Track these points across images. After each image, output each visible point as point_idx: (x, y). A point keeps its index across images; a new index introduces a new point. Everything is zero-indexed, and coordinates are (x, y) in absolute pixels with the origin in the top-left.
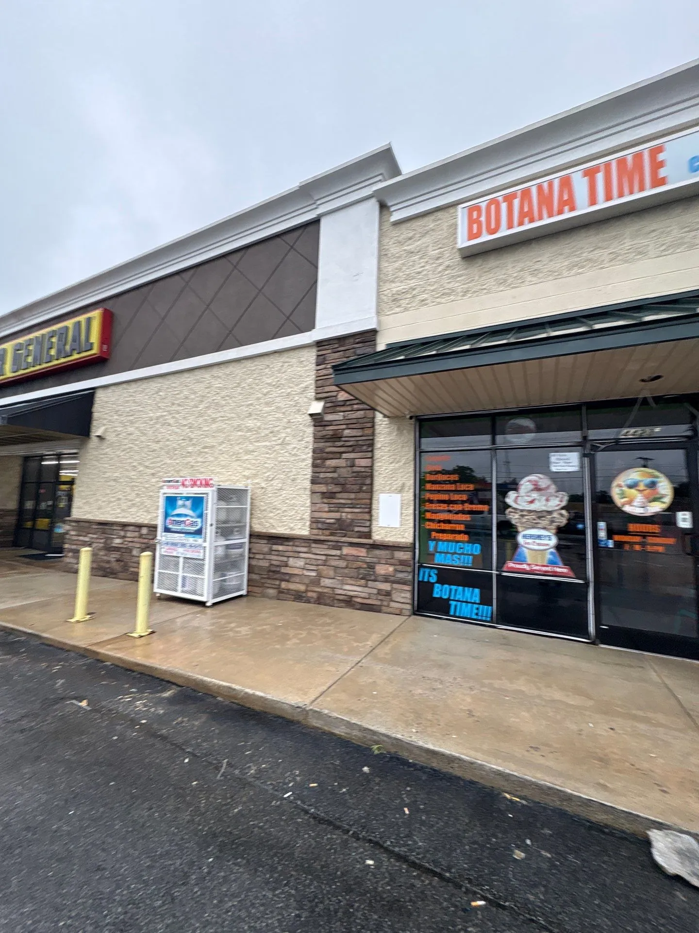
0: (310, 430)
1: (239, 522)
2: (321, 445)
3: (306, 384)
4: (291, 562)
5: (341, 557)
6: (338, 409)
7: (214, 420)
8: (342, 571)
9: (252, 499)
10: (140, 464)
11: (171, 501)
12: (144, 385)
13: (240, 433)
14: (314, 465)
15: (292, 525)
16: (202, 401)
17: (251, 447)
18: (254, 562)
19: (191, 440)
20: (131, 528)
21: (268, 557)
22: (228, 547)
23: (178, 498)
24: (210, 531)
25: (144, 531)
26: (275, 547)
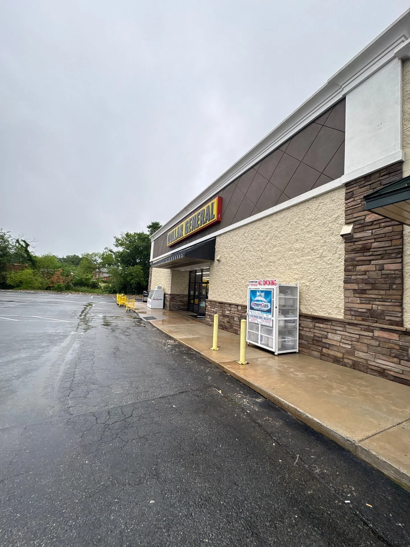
0: (342, 246)
1: (292, 306)
2: (352, 255)
3: (337, 215)
4: (330, 336)
5: (373, 338)
6: (366, 228)
7: (275, 246)
8: (375, 348)
9: (300, 292)
10: (236, 273)
11: (253, 293)
12: (237, 232)
13: (291, 252)
14: (345, 270)
15: (330, 311)
16: (267, 236)
17: (298, 260)
18: (303, 333)
19: (262, 258)
20: (234, 306)
21: (312, 330)
22: (286, 321)
23: (257, 291)
24: (276, 311)
25: (240, 308)
26: (317, 325)
